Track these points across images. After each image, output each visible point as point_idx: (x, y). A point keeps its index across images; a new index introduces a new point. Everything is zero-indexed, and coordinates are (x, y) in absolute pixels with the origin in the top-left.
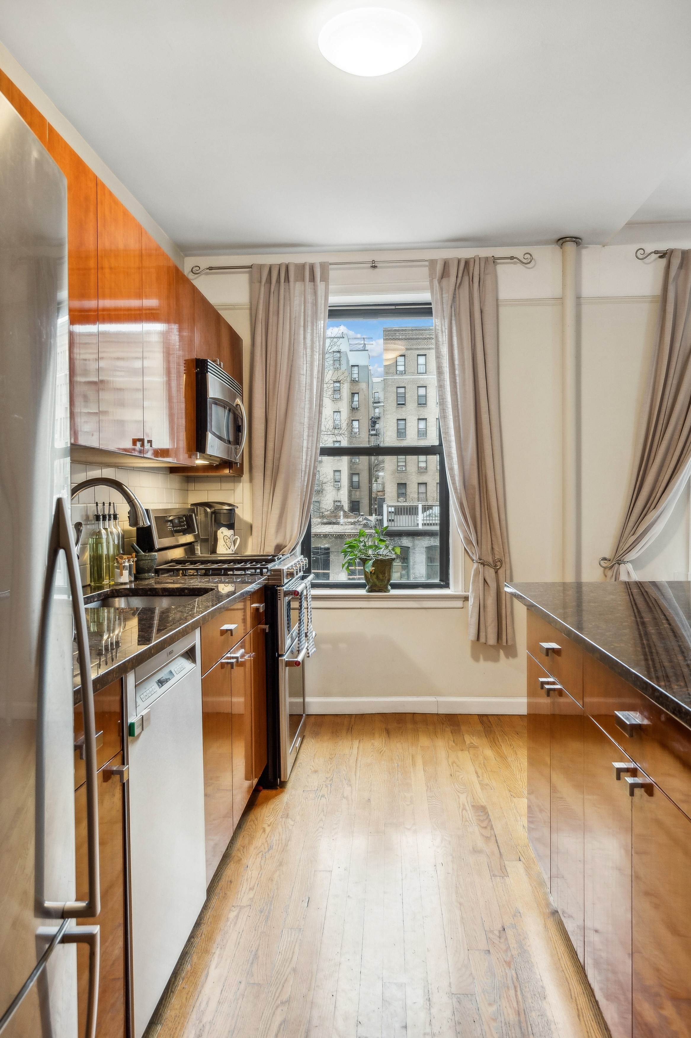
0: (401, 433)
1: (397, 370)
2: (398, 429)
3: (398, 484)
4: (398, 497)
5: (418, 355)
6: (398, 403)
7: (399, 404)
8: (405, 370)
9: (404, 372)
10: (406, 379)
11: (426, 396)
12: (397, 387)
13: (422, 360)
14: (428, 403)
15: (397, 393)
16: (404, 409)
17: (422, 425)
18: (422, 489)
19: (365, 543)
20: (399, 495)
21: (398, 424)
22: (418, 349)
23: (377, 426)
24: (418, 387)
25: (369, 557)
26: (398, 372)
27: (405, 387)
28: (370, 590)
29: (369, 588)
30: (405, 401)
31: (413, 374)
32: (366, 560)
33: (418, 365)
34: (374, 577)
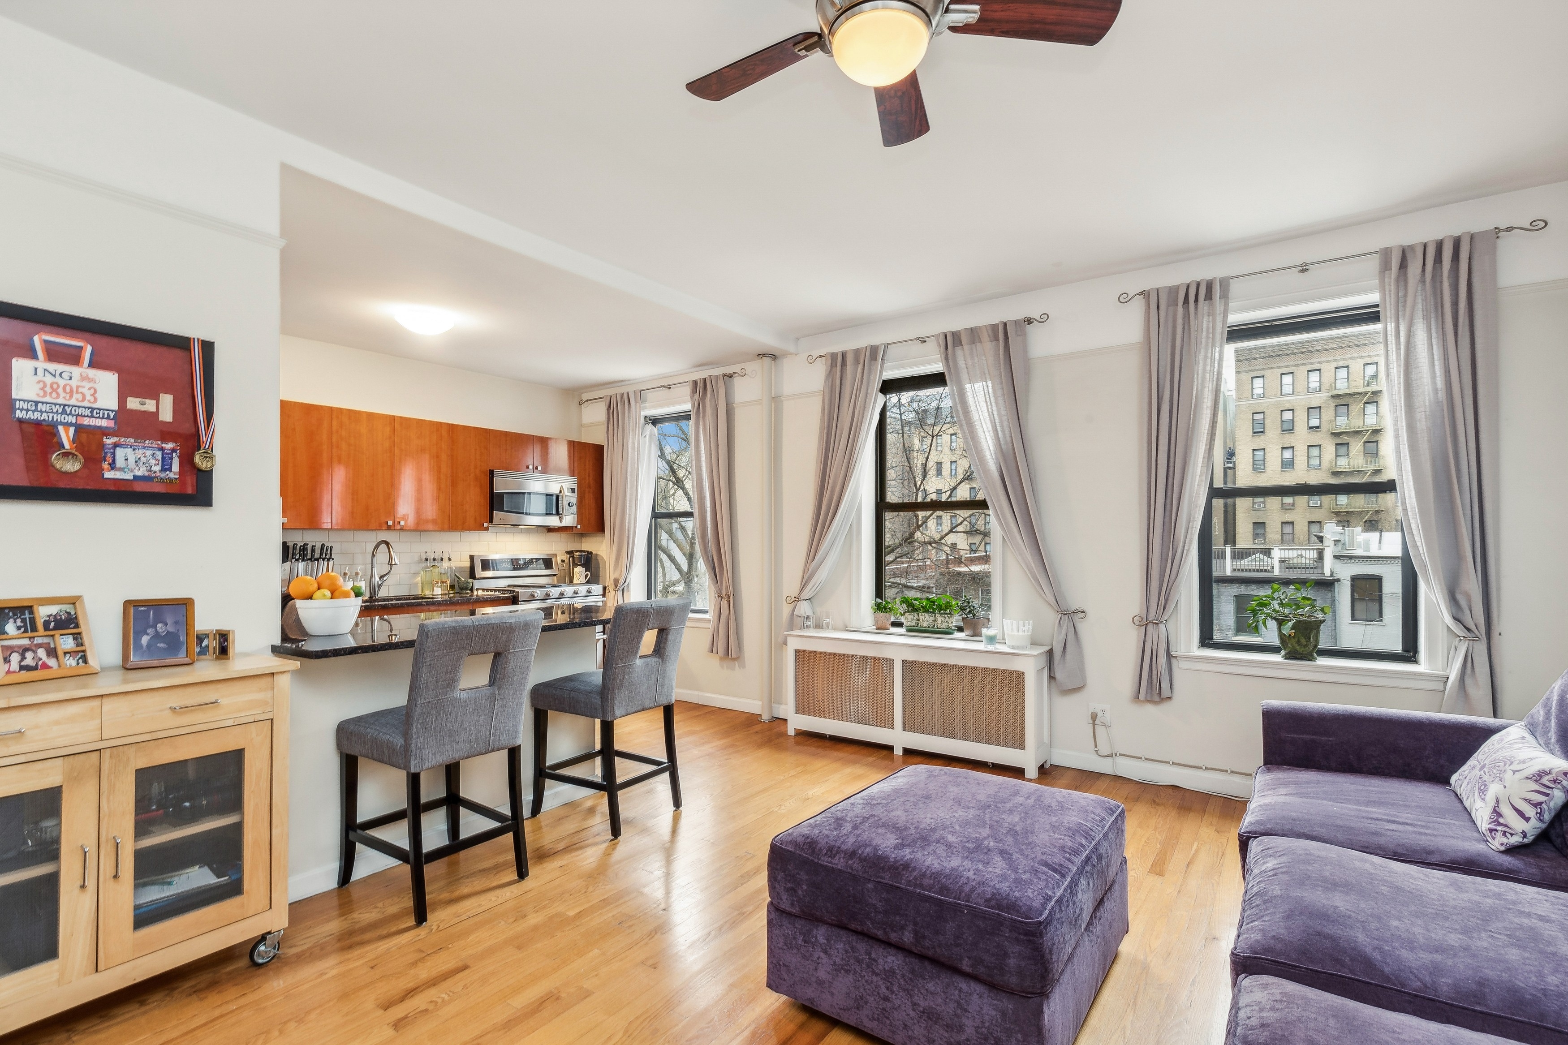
0: (1258, 466)
1: (1253, 394)
2: (1254, 461)
3: (1254, 523)
4: (1254, 540)
5: (1282, 374)
6: (1255, 431)
7: (1255, 433)
8: (1264, 393)
9: (1262, 396)
10: (1264, 403)
11: (1293, 421)
12: (1253, 413)
13: (1287, 379)
14: (1296, 428)
15: (1253, 420)
16: (1262, 437)
17: (1287, 454)
18: (1288, 529)
19: (1281, 601)
20: (1256, 536)
21: (1254, 455)
22: (1282, 367)
23: (1234, 459)
24: (1282, 411)
25: (1286, 617)
26: (1255, 396)
27: (1263, 412)
28: (1288, 657)
29: (1286, 654)
30: (1264, 428)
31: (1275, 396)
32: (1283, 620)
33: (1281, 385)
34: (1294, 641)
